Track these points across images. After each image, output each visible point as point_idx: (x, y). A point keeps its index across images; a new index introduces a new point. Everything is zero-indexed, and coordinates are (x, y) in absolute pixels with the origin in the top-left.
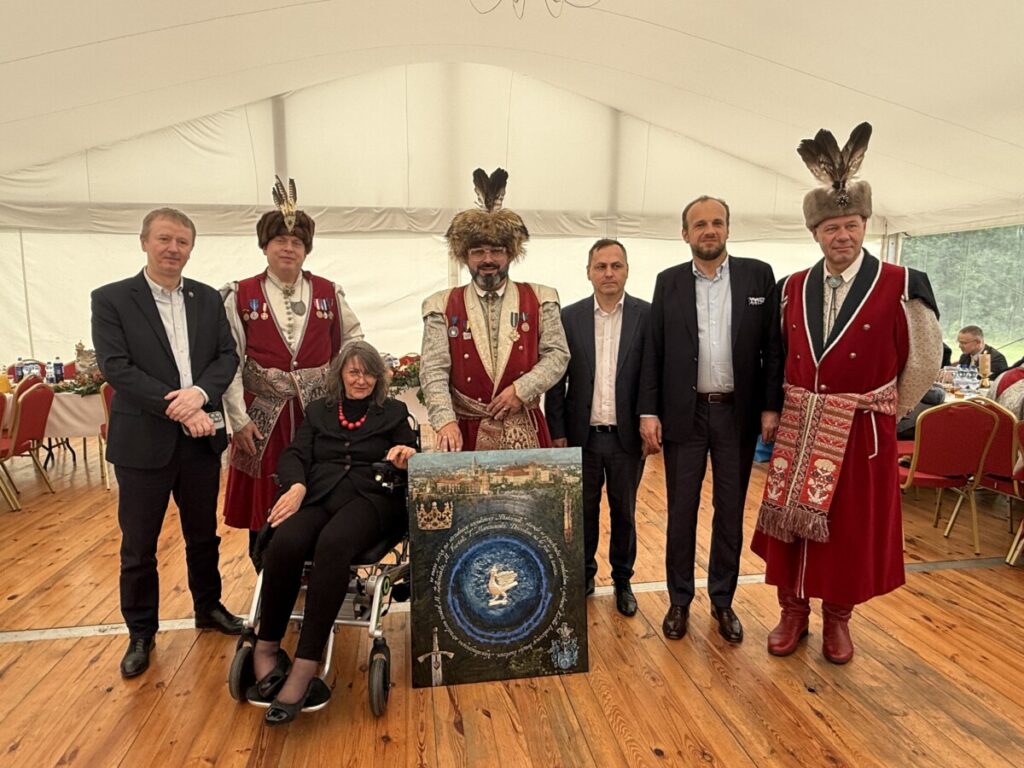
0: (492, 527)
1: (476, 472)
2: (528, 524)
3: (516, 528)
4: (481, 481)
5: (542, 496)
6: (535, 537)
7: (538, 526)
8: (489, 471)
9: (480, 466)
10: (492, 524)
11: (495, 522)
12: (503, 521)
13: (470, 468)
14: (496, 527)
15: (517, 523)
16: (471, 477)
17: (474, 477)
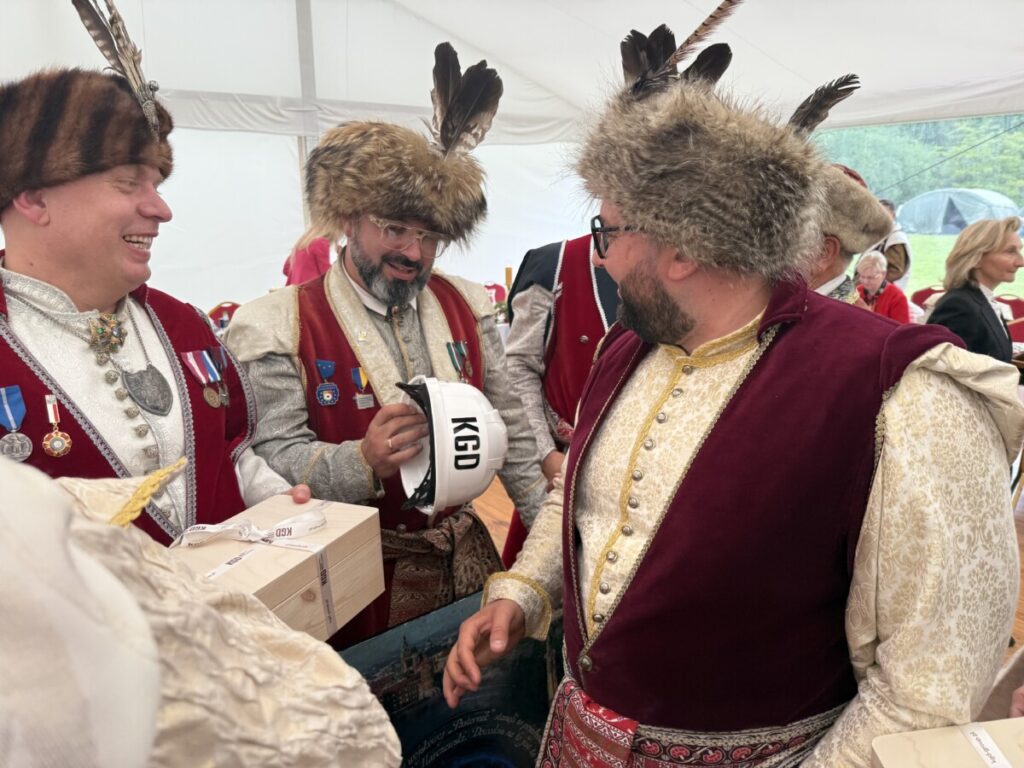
0: (444, 750)
1: (409, 663)
2: (499, 718)
3: (480, 732)
4: (418, 676)
5: (515, 661)
6: (510, 734)
7: (511, 715)
8: (429, 653)
9: (414, 650)
10: (443, 745)
11: (449, 738)
12: (459, 730)
13: (399, 662)
14: (449, 746)
15: (479, 724)
16: (400, 677)
17: (405, 675)
